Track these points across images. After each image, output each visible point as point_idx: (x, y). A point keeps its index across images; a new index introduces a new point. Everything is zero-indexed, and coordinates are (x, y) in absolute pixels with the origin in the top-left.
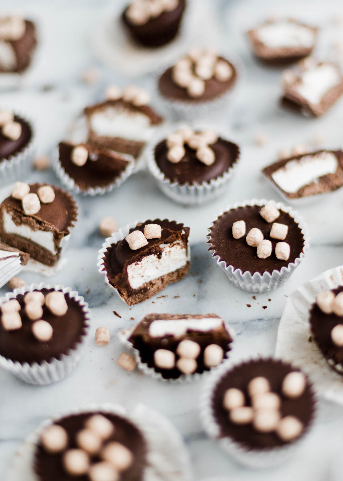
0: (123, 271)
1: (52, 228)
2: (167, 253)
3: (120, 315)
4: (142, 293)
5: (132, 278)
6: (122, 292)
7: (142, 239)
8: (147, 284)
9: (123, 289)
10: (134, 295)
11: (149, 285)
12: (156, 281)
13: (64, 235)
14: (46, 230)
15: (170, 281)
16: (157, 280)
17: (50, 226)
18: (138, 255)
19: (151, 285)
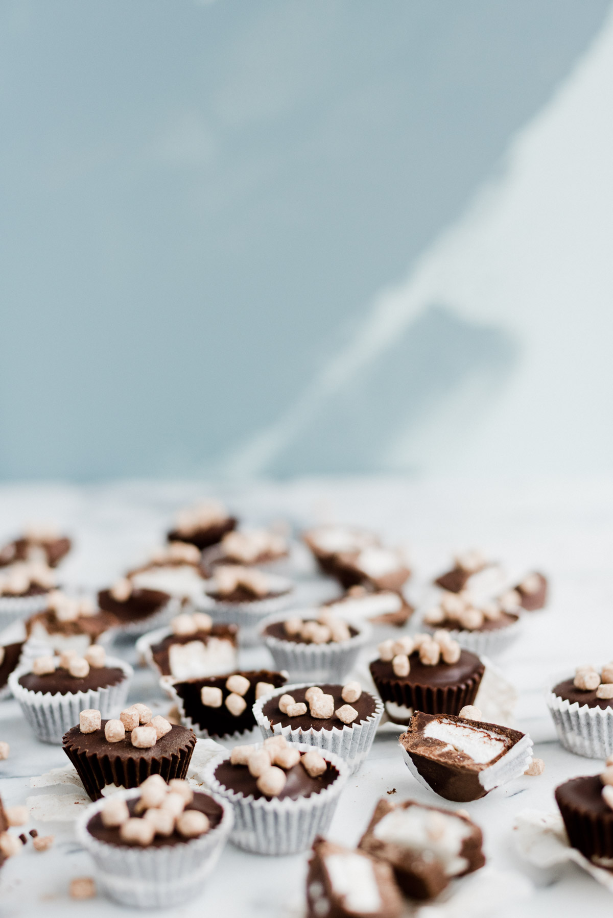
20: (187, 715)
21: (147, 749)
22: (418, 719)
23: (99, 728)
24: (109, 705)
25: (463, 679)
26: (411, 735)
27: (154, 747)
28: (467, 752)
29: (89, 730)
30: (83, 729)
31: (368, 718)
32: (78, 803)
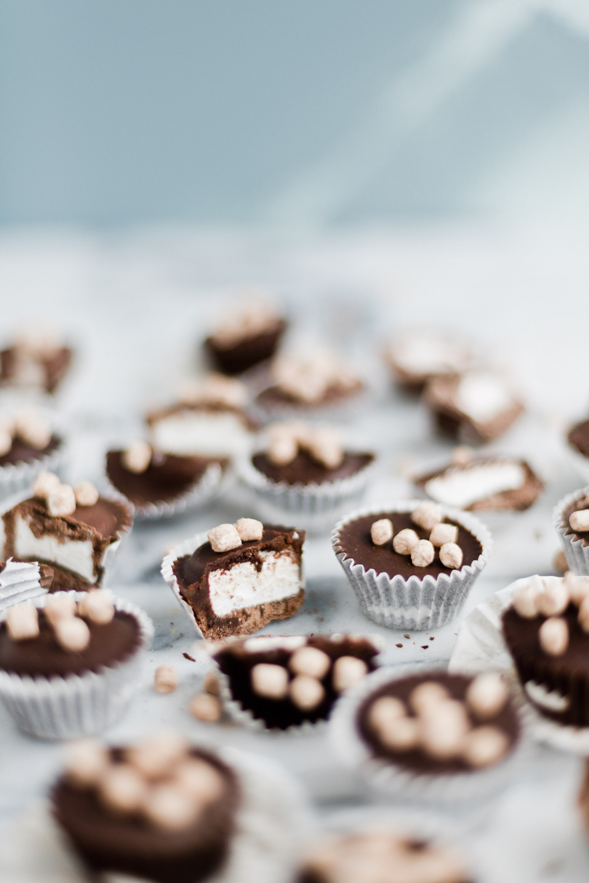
0: (202, 579)
1: (91, 533)
2: (271, 567)
3: (193, 657)
4: (229, 626)
5: (216, 595)
6: (200, 617)
7: (232, 534)
8: (238, 613)
9: (201, 611)
10: (217, 628)
11: (241, 614)
12: (252, 611)
13: (110, 542)
14: (82, 538)
15: (274, 615)
16: (254, 609)
17: (89, 530)
18: (226, 557)
19: (245, 616)
20: (234, 698)
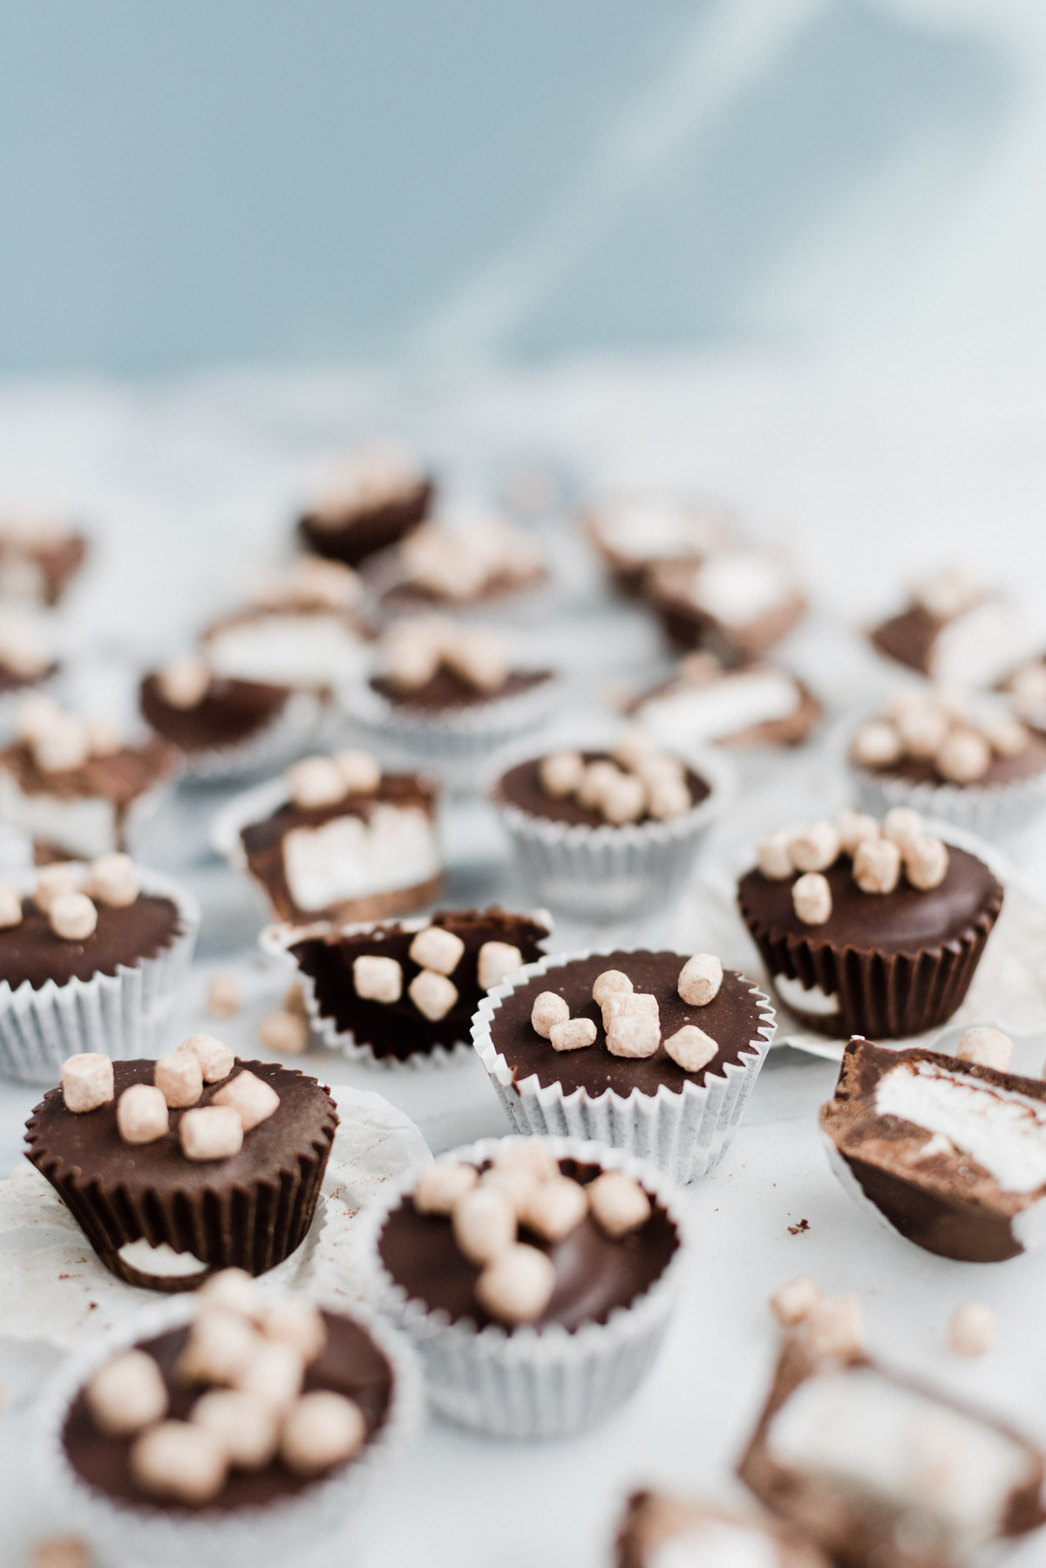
20: (324, 1013)
21: (218, 1162)
22: (861, 1060)
23: (110, 1096)
24: (145, 999)
25: (954, 931)
26: (845, 1106)
27: (235, 1157)
28: (983, 1157)
29: (85, 1105)
30: (73, 1102)
31: (742, 1056)
32: (67, 1276)
